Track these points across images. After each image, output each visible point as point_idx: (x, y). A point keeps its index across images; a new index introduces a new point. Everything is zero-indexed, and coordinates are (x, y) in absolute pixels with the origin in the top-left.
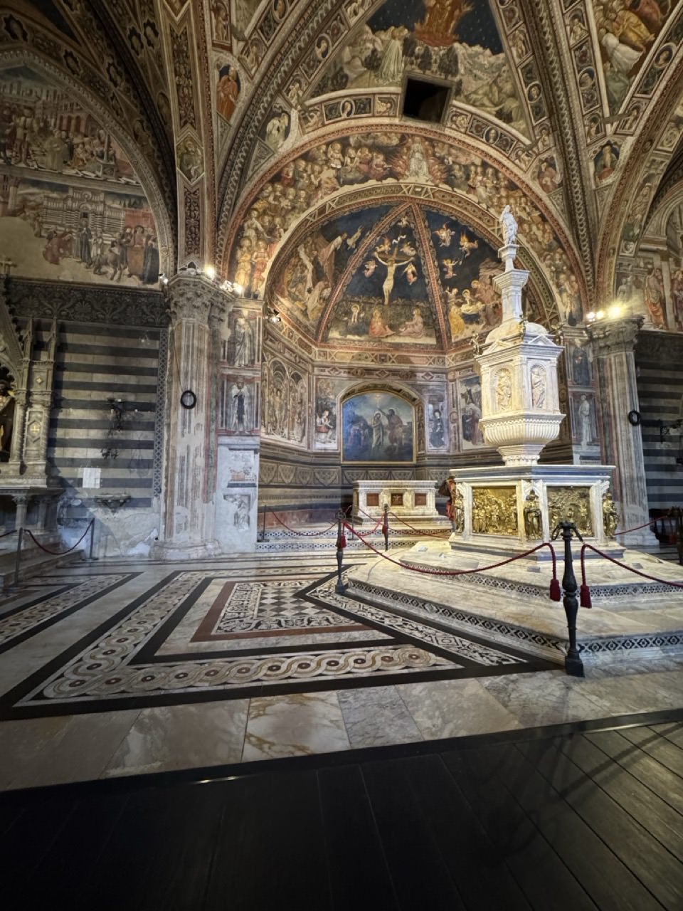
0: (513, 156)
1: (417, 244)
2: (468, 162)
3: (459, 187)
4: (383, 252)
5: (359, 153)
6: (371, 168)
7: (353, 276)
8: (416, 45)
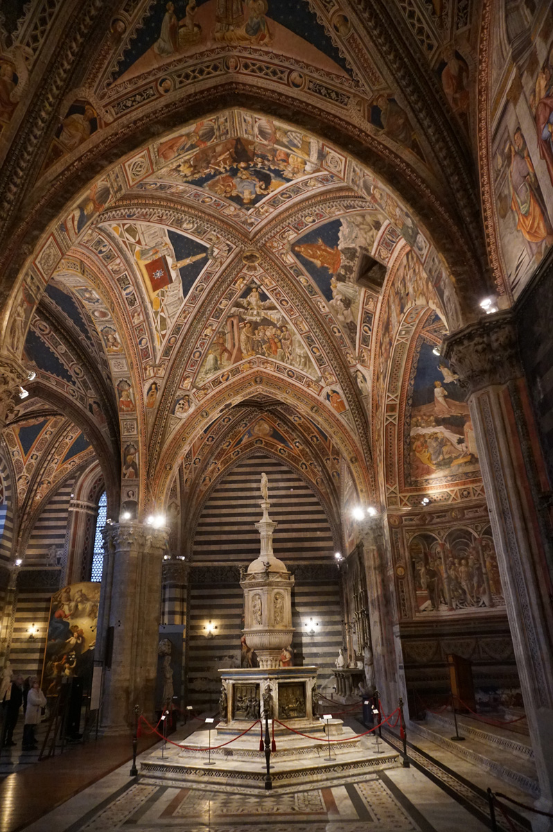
8: (340, 273)
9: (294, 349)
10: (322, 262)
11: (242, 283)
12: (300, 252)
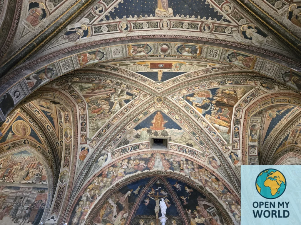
0: (197, 157)
1: (167, 190)
2: (180, 160)
3: (176, 170)
4: (152, 194)
5: (134, 162)
6: (139, 167)
7: (139, 206)
8: (152, 131)
9: (100, 121)
10: (154, 123)
11: (136, 92)
12: (157, 114)
